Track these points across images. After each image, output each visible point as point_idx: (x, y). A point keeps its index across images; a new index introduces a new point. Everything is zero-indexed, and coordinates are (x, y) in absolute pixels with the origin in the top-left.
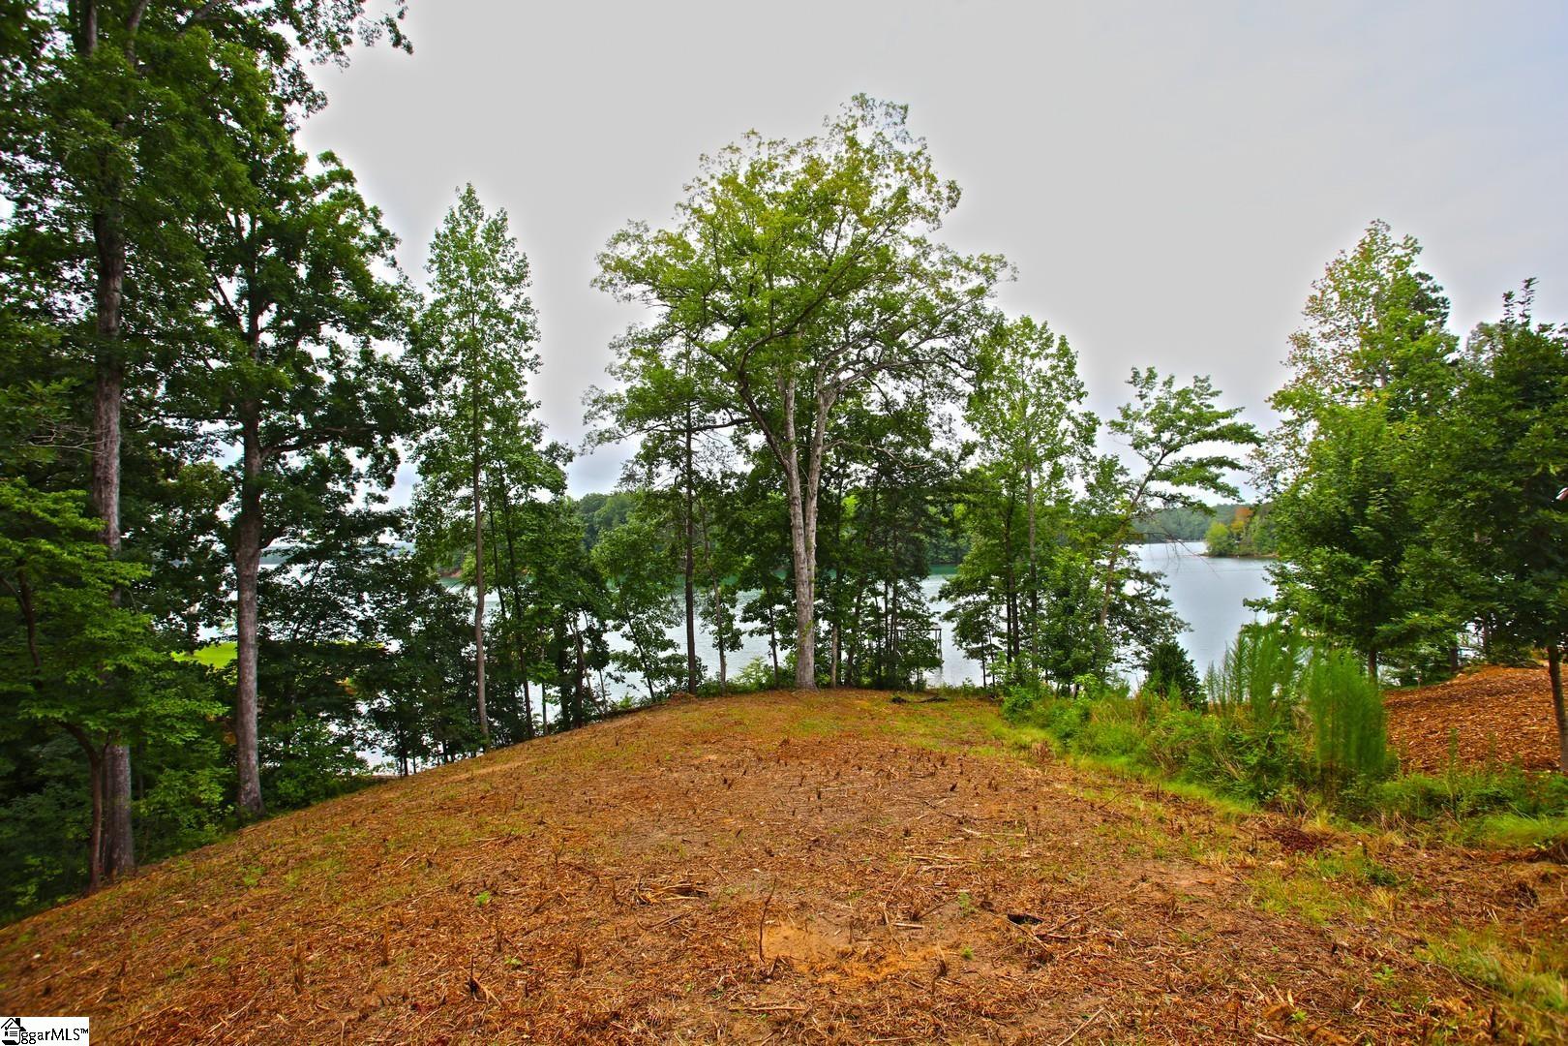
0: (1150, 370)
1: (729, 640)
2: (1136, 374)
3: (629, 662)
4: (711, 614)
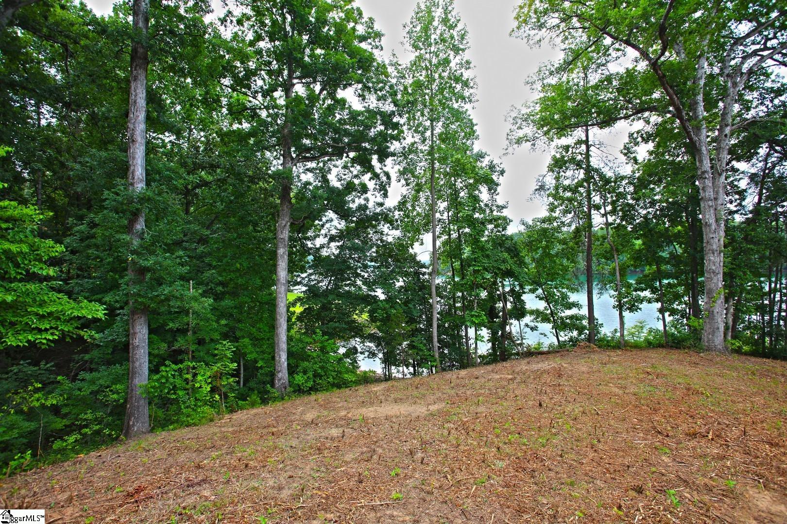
1: (628, 304)
3: (541, 316)
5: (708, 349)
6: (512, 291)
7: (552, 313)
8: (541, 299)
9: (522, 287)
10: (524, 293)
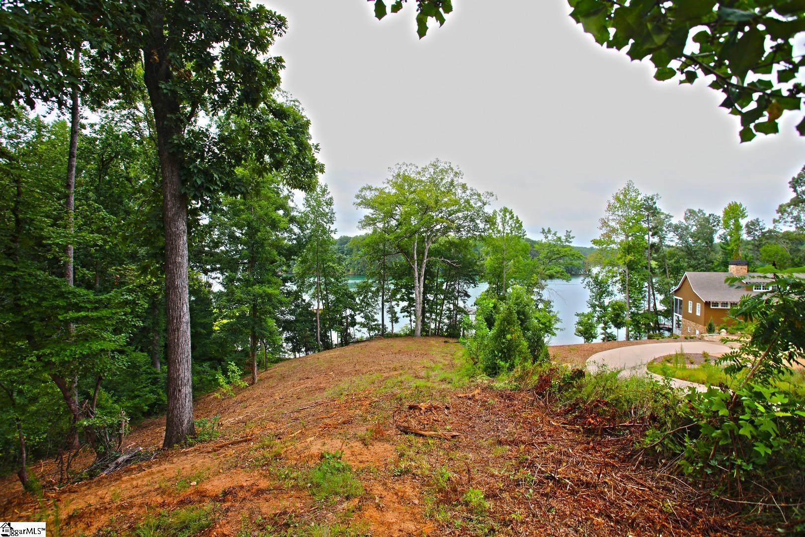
0: (549, 229)
1: (395, 320)
2: (544, 230)
3: (363, 325)
4: (389, 311)
6: (351, 314)
7: (367, 324)
8: (363, 318)
9: (355, 313)
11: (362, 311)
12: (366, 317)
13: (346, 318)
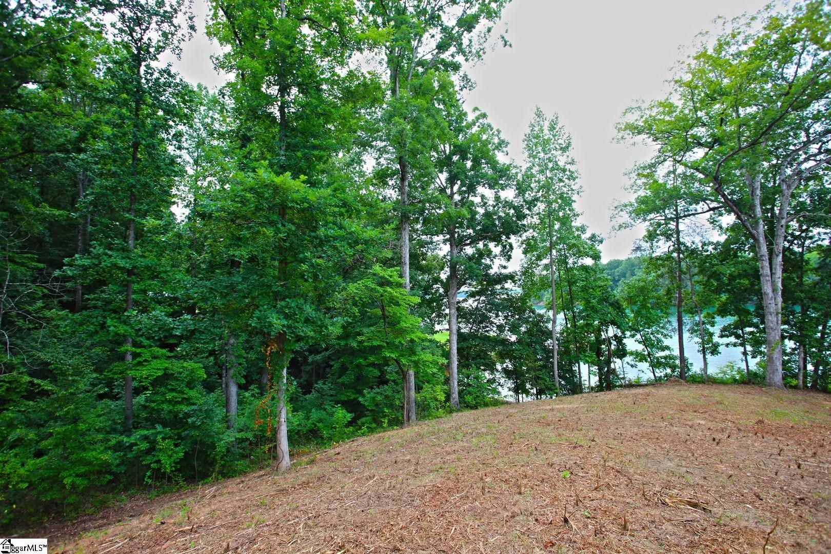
1: (710, 348)
3: (640, 357)
4: (696, 331)
5: (770, 385)
6: (615, 336)
7: (649, 354)
8: (640, 342)
9: (623, 333)
10: (625, 337)
11: (638, 331)
12: (646, 342)
13: (608, 341)
